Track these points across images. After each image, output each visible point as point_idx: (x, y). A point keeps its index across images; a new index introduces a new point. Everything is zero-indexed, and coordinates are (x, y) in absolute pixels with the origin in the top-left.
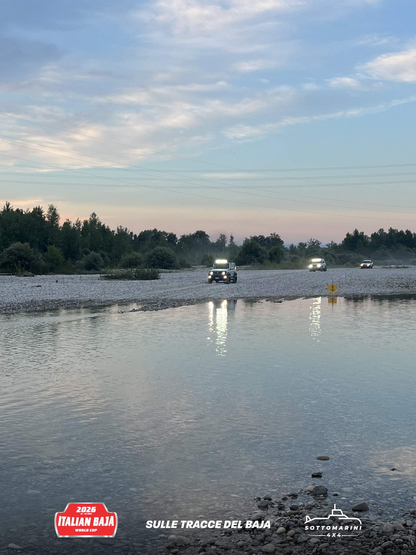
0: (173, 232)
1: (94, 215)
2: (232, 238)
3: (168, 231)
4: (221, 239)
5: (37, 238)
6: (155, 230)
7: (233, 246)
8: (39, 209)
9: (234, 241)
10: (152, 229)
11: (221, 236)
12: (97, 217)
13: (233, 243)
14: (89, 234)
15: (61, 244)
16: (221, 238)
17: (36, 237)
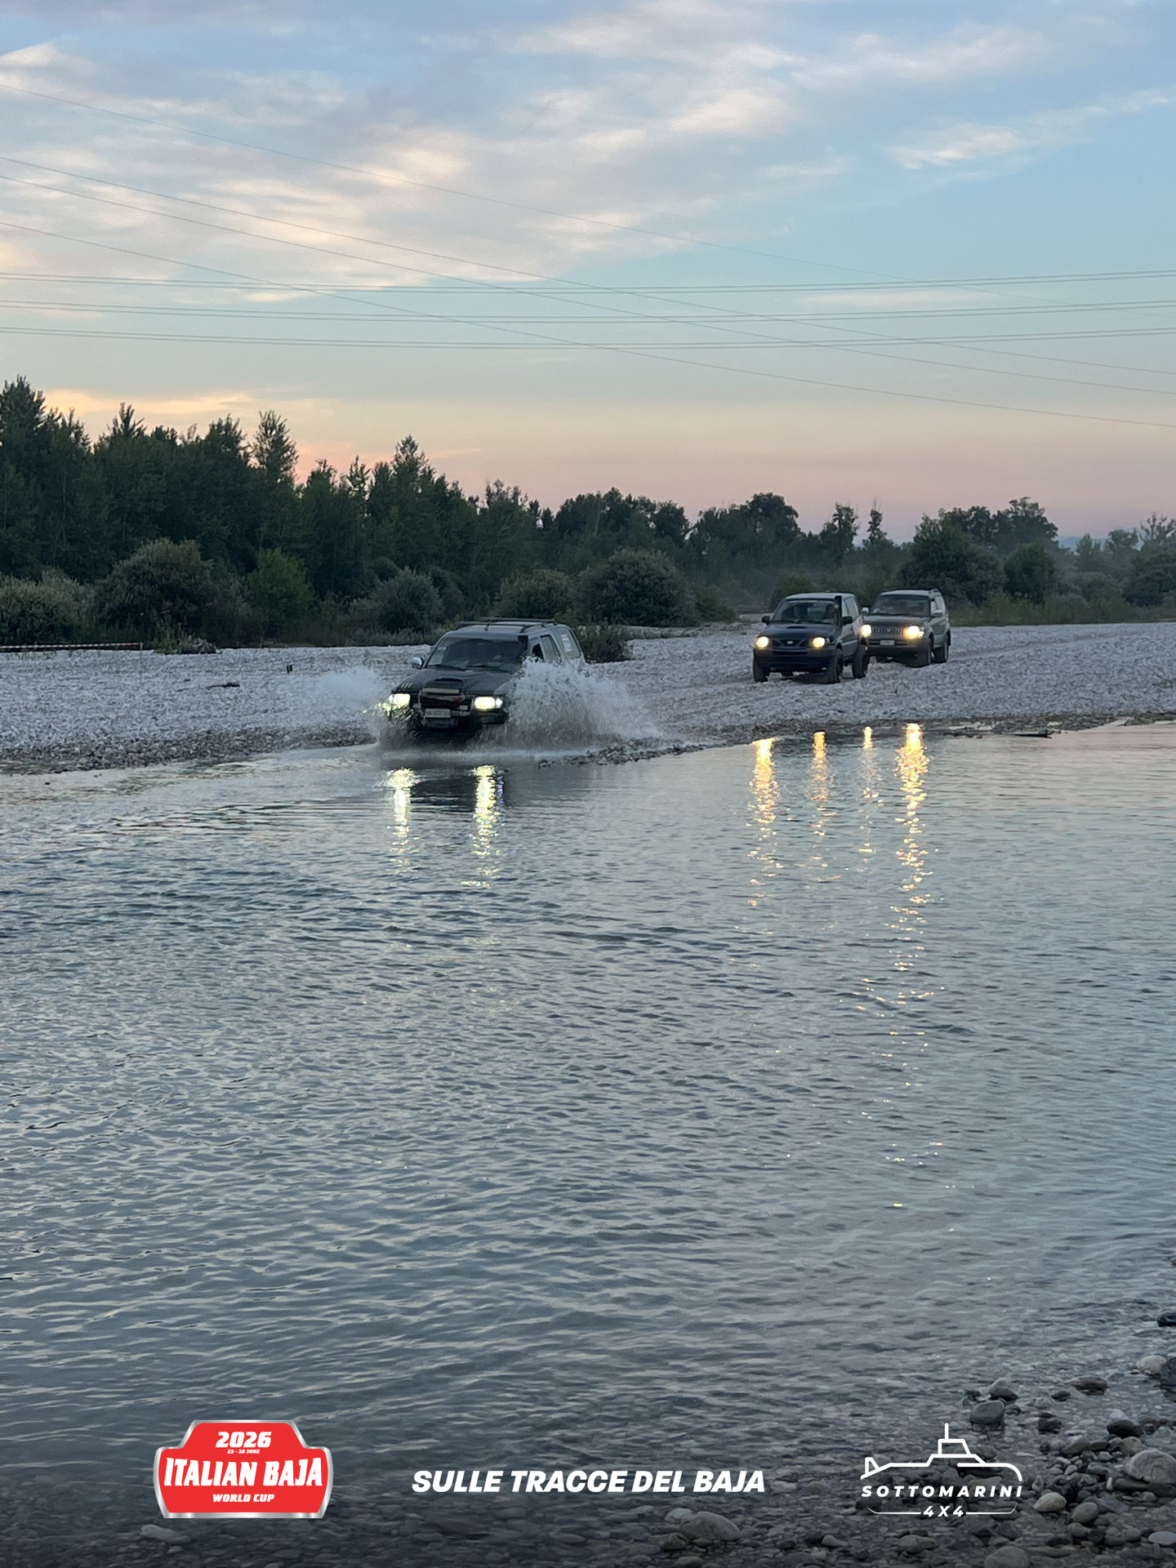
0: (674, 502)
1: (410, 444)
2: (876, 517)
3: (658, 498)
4: (837, 523)
5: (225, 525)
6: (613, 495)
7: (879, 544)
8: (228, 425)
9: (882, 527)
10: (604, 492)
11: (839, 510)
12: (417, 453)
13: (881, 535)
14: (394, 510)
15: (301, 546)
16: (838, 516)
17: (220, 522)
